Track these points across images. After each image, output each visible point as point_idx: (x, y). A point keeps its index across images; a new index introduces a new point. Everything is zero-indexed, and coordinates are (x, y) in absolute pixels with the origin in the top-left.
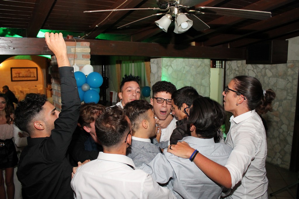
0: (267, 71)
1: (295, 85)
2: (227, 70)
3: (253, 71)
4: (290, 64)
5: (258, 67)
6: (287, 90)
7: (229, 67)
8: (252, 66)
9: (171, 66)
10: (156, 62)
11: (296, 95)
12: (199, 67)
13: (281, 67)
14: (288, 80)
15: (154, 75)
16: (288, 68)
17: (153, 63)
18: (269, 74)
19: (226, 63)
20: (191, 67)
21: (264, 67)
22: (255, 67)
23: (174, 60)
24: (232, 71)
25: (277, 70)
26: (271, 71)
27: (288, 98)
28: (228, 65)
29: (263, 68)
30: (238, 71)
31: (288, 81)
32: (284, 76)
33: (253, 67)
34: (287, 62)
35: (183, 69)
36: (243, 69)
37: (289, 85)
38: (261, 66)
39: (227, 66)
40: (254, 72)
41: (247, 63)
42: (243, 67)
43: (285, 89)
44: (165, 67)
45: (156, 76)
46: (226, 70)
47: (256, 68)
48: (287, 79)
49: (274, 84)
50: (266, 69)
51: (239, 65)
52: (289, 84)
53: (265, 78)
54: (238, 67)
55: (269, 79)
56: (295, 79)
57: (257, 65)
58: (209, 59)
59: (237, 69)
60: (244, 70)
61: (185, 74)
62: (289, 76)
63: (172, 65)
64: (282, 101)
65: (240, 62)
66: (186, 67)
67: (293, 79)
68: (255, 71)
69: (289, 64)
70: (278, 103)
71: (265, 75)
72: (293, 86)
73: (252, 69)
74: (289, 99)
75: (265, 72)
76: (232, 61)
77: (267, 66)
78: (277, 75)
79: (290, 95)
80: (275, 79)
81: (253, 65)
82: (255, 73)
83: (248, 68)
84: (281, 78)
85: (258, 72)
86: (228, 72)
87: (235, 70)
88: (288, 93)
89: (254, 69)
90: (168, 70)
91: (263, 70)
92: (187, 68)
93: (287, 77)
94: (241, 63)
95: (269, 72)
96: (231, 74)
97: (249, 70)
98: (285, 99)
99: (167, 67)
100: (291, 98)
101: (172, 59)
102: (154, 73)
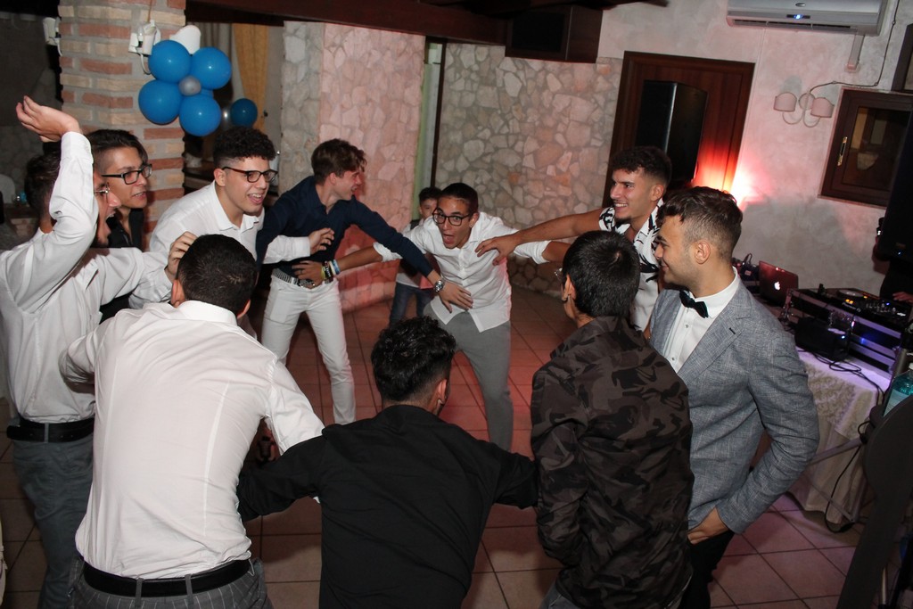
0: (550, 77)
1: (611, 116)
2: (450, 67)
3: (516, 75)
4: (603, 66)
5: (529, 67)
6: (592, 126)
7: (455, 62)
8: (514, 62)
9: (343, 47)
10: (302, 33)
11: (610, 138)
12: (400, 55)
13: (582, 69)
14: (596, 102)
15: (295, 66)
16: (598, 74)
17: (294, 34)
18: (554, 84)
19: (447, 49)
20: (384, 55)
21: (544, 69)
22: (520, 66)
23: (350, 31)
24: (463, 73)
25: (573, 76)
26: (558, 78)
27: (594, 142)
28: (453, 55)
29: (540, 71)
30: (478, 73)
31: (596, 105)
32: (588, 92)
33: (516, 66)
34: (598, 60)
35: (367, 56)
36: (490, 68)
37: (597, 115)
38: (536, 64)
39: (449, 60)
40: (519, 77)
41: (507, 54)
42: (490, 63)
43: (587, 123)
44: (328, 49)
45: (302, 71)
46: (446, 67)
47: (523, 69)
48: (593, 100)
49: (565, 109)
50: (547, 72)
51: (480, 59)
52: (598, 111)
53: (545, 94)
54: (478, 63)
55: (553, 98)
56: (611, 101)
57: (526, 60)
58: (423, 35)
59: (476, 68)
60: (494, 72)
61: (370, 70)
62: (599, 92)
63: (345, 45)
64: (580, 151)
65: (483, 51)
66: (374, 52)
67: (608, 101)
68: (521, 75)
69: (600, 66)
70: (570, 154)
71: (545, 86)
72: (606, 116)
73: (514, 70)
74: (595, 147)
75: (545, 79)
76: (464, 45)
77: (552, 65)
78: (572, 88)
79: (598, 136)
80: (568, 97)
81: (518, 59)
82: (522, 82)
83: (504, 68)
84: (581, 97)
85: (527, 80)
86: (449, 74)
87: (470, 69)
88: (593, 132)
89: (518, 69)
90: (334, 57)
91: (541, 75)
92: (376, 55)
93: (595, 95)
94: (486, 53)
95: (555, 80)
96: (459, 78)
97: (505, 72)
98: (588, 145)
99: (333, 49)
100: (599, 144)
101: (346, 28)
102: (294, 61)
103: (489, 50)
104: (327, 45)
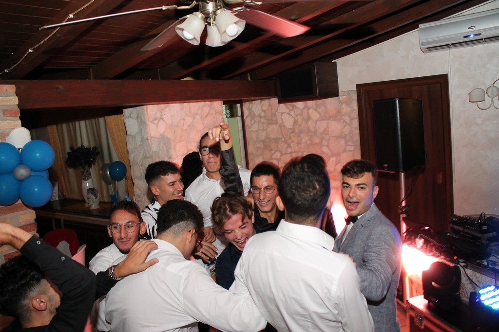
0: (311, 111)
1: (356, 128)
2: (247, 117)
3: (289, 114)
4: (344, 97)
5: (297, 108)
6: (345, 137)
7: (250, 113)
8: (286, 106)
9: (163, 119)
10: (134, 115)
11: (358, 143)
12: (206, 116)
13: (330, 102)
14: (344, 121)
15: (134, 137)
16: (341, 103)
17: (130, 117)
18: (315, 115)
19: (243, 106)
20: (194, 118)
21: (306, 107)
22: (291, 108)
23: (166, 108)
24: (256, 119)
25: (326, 107)
26: (316, 111)
27: (348, 148)
28: (247, 109)
29: (304, 109)
30: (265, 117)
31: (345, 124)
32: (337, 115)
33: (288, 108)
34: (340, 94)
35: (182, 121)
36: (272, 113)
37: (346, 130)
38: (300, 105)
39: (246, 112)
40: (291, 115)
41: (280, 102)
42: (271, 110)
43: (340, 137)
44: (152, 122)
45: (139, 139)
46: (245, 118)
47: (293, 110)
48: (342, 121)
49: (325, 130)
50: (309, 109)
51: (265, 108)
52: (346, 127)
53: (310, 122)
54: (264, 111)
55: (316, 124)
56: (354, 119)
57: (294, 103)
58: (221, 101)
59: (263, 114)
60: (275, 115)
61: (186, 130)
62: (345, 114)
63: (164, 117)
64: (340, 155)
65: (266, 103)
66: (187, 118)
67: (352, 119)
68: (292, 113)
69: (342, 97)
70: (334, 159)
71: (309, 118)
72: (353, 129)
73: (287, 111)
74: (350, 151)
75: (308, 113)
76: (254, 102)
77: (311, 103)
78: (327, 115)
79: (350, 143)
80: (326, 122)
81: (288, 104)
82: (293, 117)
83: (281, 111)
84: (334, 120)
85: (297, 116)
86: (248, 121)
87: (260, 116)
88: (346, 142)
89: (290, 110)
90: (158, 126)
91: (305, 111)
92: (189, 120)
93: (342, 117)
94: (268, 104)
95: (315, 112)
96: (255, 123)
97: (282, 113)
98: (344, 151)
99: (156, 122)
100: (352, 148)
101: (163, 106)
102: (133, 134)
103: (269, 102)
104: (151, 120)
